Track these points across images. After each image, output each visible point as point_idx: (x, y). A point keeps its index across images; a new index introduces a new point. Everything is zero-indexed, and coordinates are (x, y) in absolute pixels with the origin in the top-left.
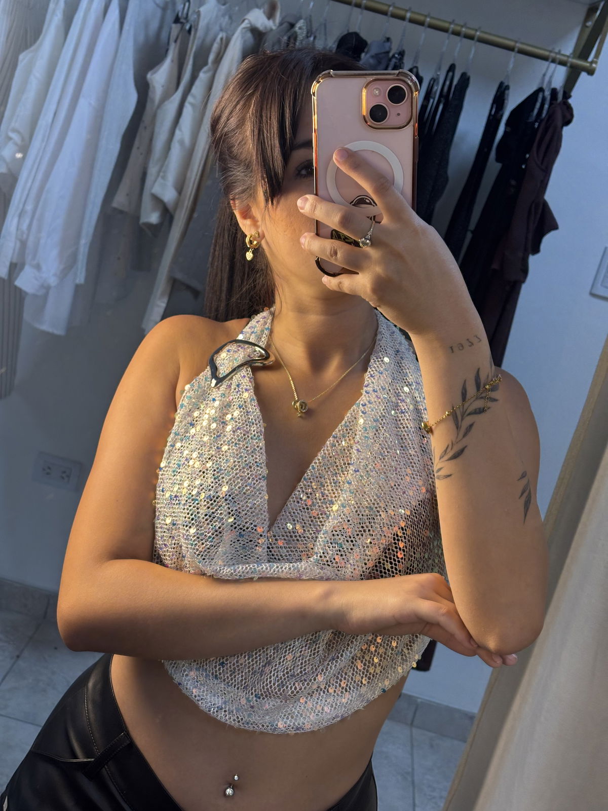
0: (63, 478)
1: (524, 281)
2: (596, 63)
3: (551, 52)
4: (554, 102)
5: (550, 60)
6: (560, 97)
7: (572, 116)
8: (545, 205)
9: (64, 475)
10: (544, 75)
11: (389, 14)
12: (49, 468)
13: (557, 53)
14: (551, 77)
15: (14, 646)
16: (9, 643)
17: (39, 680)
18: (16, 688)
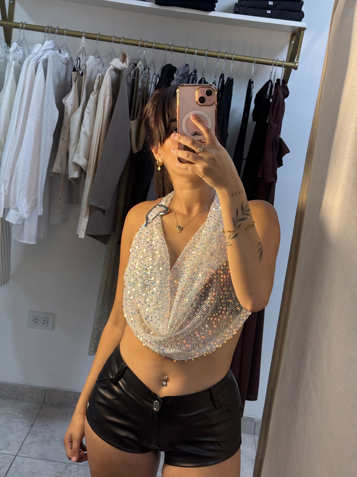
0: (45, 324)
1: (276, 182)
2: (298, 63)
3: (273, 60)
4: (278, 86)
5: (273, 65)
6: (281, 83)
7: (288, 92)
8: (281, 140)
9: (45, 322)
10: (271, 73)
11: (186, 52)
12: (36, 319)
13: (276, 61)
14: (275, 73)
15: (29, 420)
16: (26, 419)
17: (45, 436)
18: (33, 442)
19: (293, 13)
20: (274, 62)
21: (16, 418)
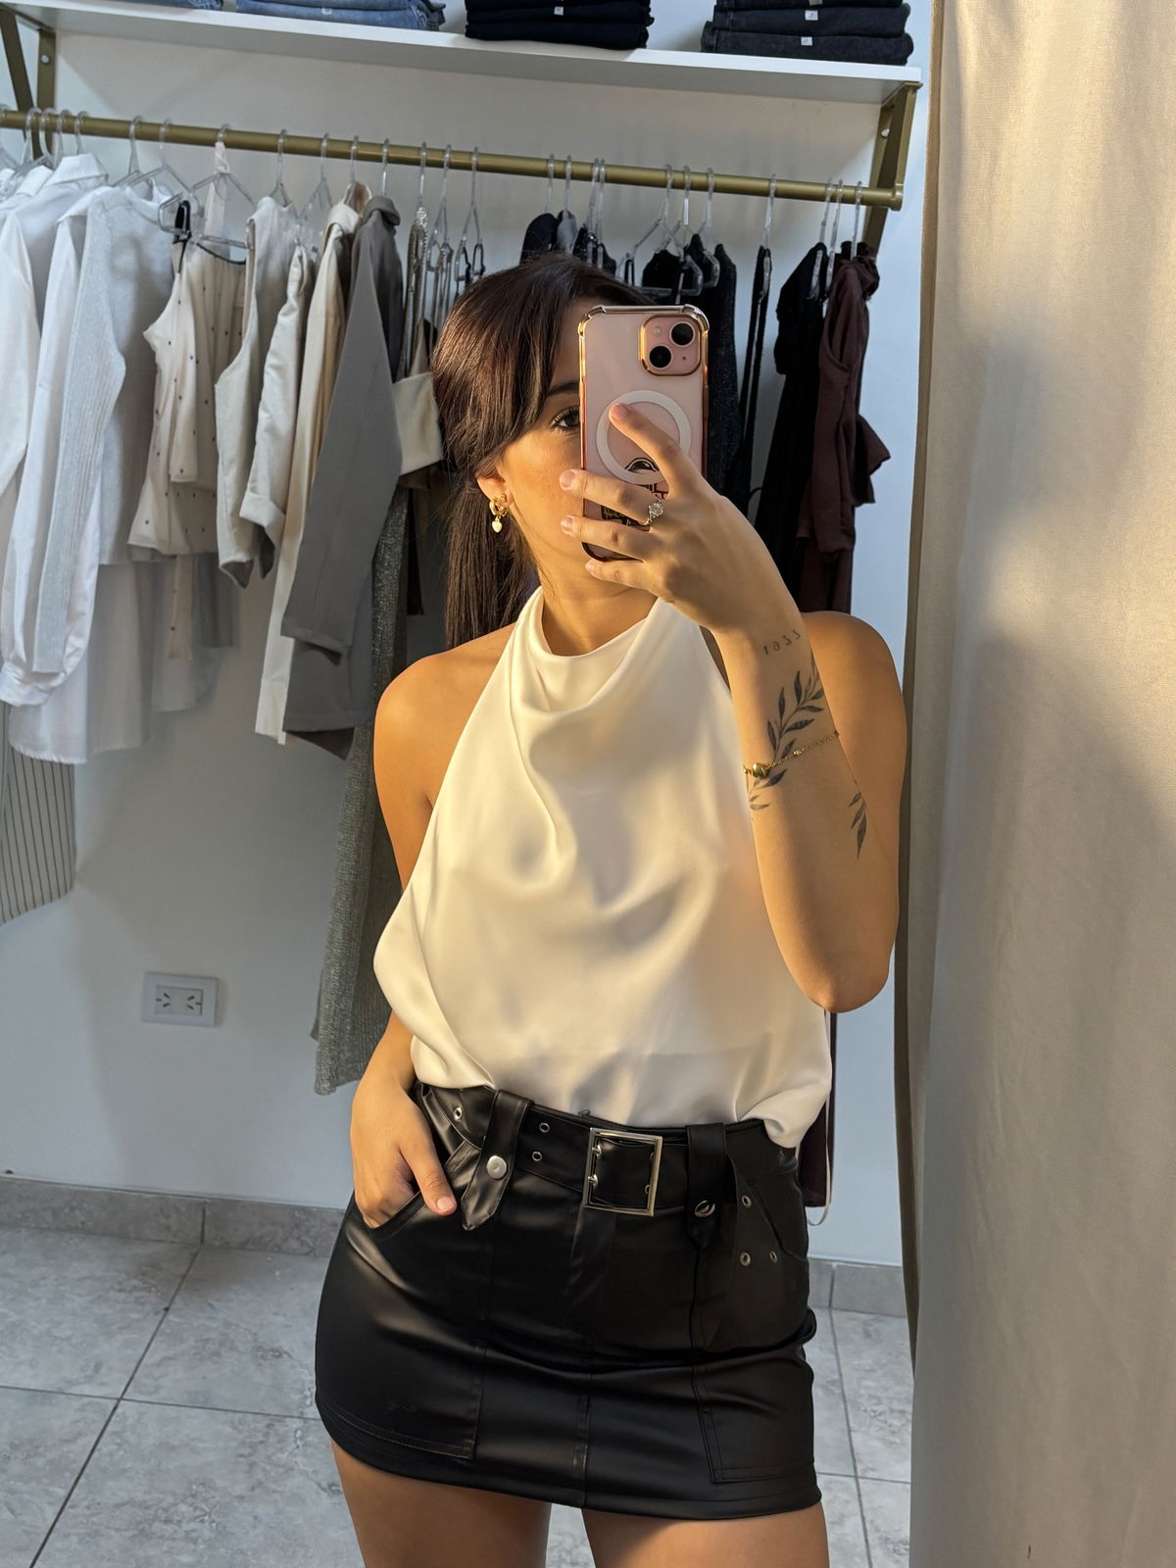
0: (191, 1008)
1: (851, 551)
2: (901, 189)
3: (827, 185)
4: (844, 261)
5: (828, 199)
6: (854, 252)
7: (877, 277)
8: (862, 425)
9: (192, 1003)
10: (824, 224)
11: (568, 174)
12: (166, 995)
13: (836, 186)
14: (835, 224)
15: (159, 1294)
16: (150, 1291)
17: (207, 1340)
18: (171, 1359)
19: (881, 41)
20: (830, 189)
21: (120, 1291)
